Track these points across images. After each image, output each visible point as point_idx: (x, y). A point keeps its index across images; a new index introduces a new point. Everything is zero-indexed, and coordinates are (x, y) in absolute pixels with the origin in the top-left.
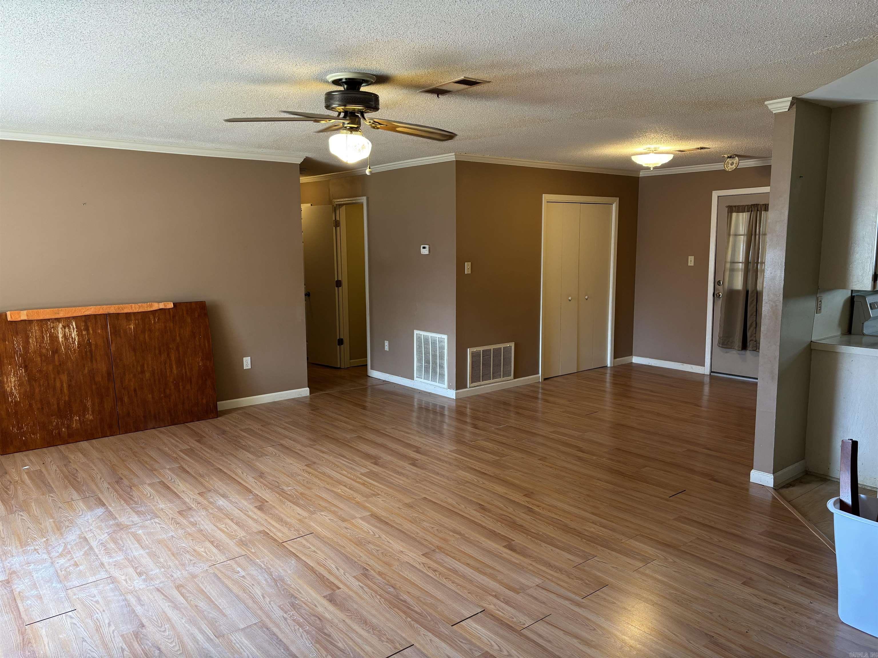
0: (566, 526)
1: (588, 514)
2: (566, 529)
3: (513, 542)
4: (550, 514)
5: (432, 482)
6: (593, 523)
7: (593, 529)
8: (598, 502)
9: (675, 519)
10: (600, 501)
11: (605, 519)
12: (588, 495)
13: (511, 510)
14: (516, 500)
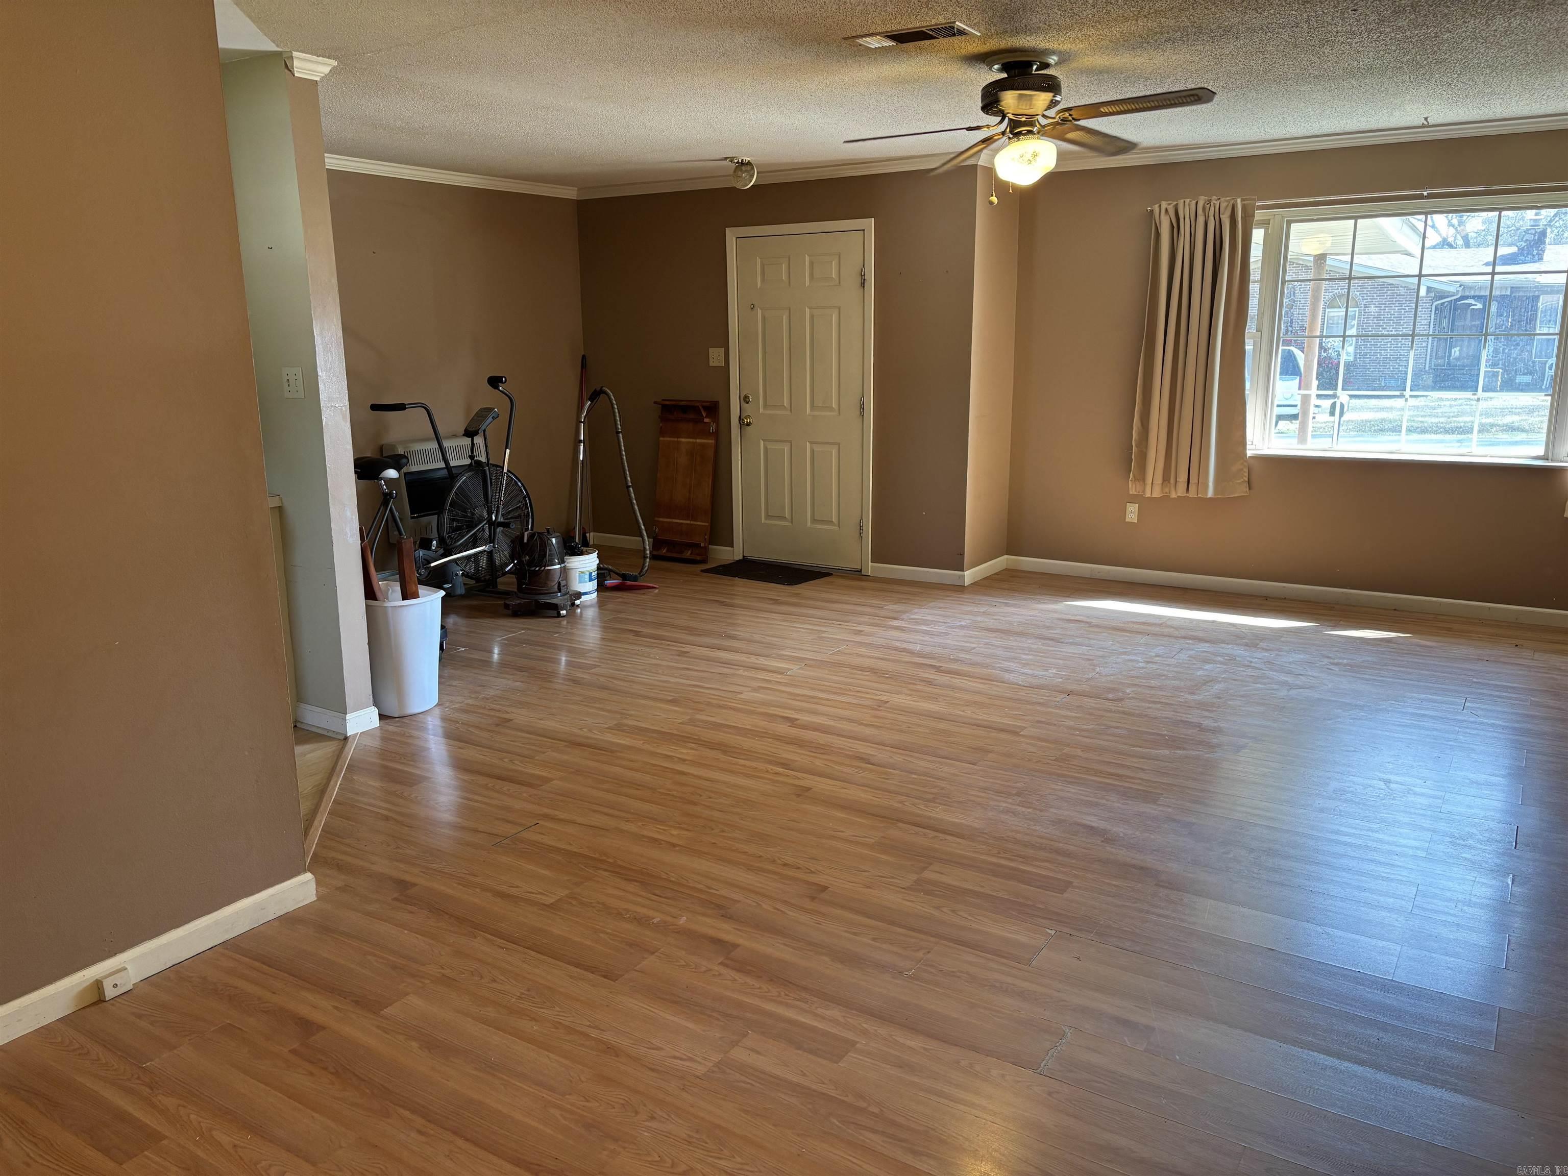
0: (725, 752)
1: (691, 772)
2: (723, 748)
3: (789, 724)
4: (754, 764)
5: (1000, 794)
6: (684, 760)
7: (684, 752)
8: (675, 793)
9: (551, 780)
10: (673, 795)
11: (665, 767)
12: (695, 804)
13: (818, 763)
14: (818, 779)
